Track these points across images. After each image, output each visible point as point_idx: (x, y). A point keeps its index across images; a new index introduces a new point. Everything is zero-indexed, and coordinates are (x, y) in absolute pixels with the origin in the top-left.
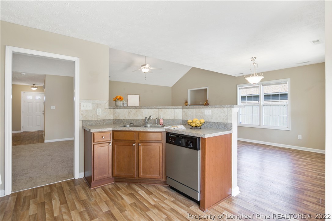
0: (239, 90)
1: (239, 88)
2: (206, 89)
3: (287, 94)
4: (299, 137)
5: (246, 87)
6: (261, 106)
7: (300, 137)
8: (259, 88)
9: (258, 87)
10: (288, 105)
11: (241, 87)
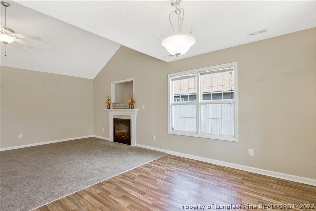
0: (171, 82)
1: (171, 79)
2: (131, 82)
3: (233, 93)
4: (249, 152)
5: (180, 77)
6: (199, 105)
7: (251, 152)
8: (196, 78)
9: (195, 76)
10: (234, 103)
11: (174, 78)
